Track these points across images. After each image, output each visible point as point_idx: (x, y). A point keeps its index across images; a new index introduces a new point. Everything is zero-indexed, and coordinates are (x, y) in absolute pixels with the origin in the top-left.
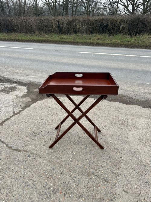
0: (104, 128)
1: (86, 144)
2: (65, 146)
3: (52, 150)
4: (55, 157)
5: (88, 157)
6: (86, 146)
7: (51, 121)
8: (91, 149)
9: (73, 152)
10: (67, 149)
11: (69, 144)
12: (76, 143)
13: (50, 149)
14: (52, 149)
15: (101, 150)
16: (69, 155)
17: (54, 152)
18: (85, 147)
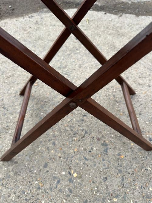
0: (141, 81)
1: (103, 136)
2: (48, 148)
3: (11, 168)
4: (17, 193)
5: (116, 188)
6: (105, 144)
7: (10, 74)
8: (119, 155)
9: (70, 169)
10: (53, 159)
11: (57, 142)
12: (75, 134)
13: (6, 163)
14: (9, 162)
15: (147, 153)
16: (58, 182)
17: (16, 173)
18: (103, 148)
